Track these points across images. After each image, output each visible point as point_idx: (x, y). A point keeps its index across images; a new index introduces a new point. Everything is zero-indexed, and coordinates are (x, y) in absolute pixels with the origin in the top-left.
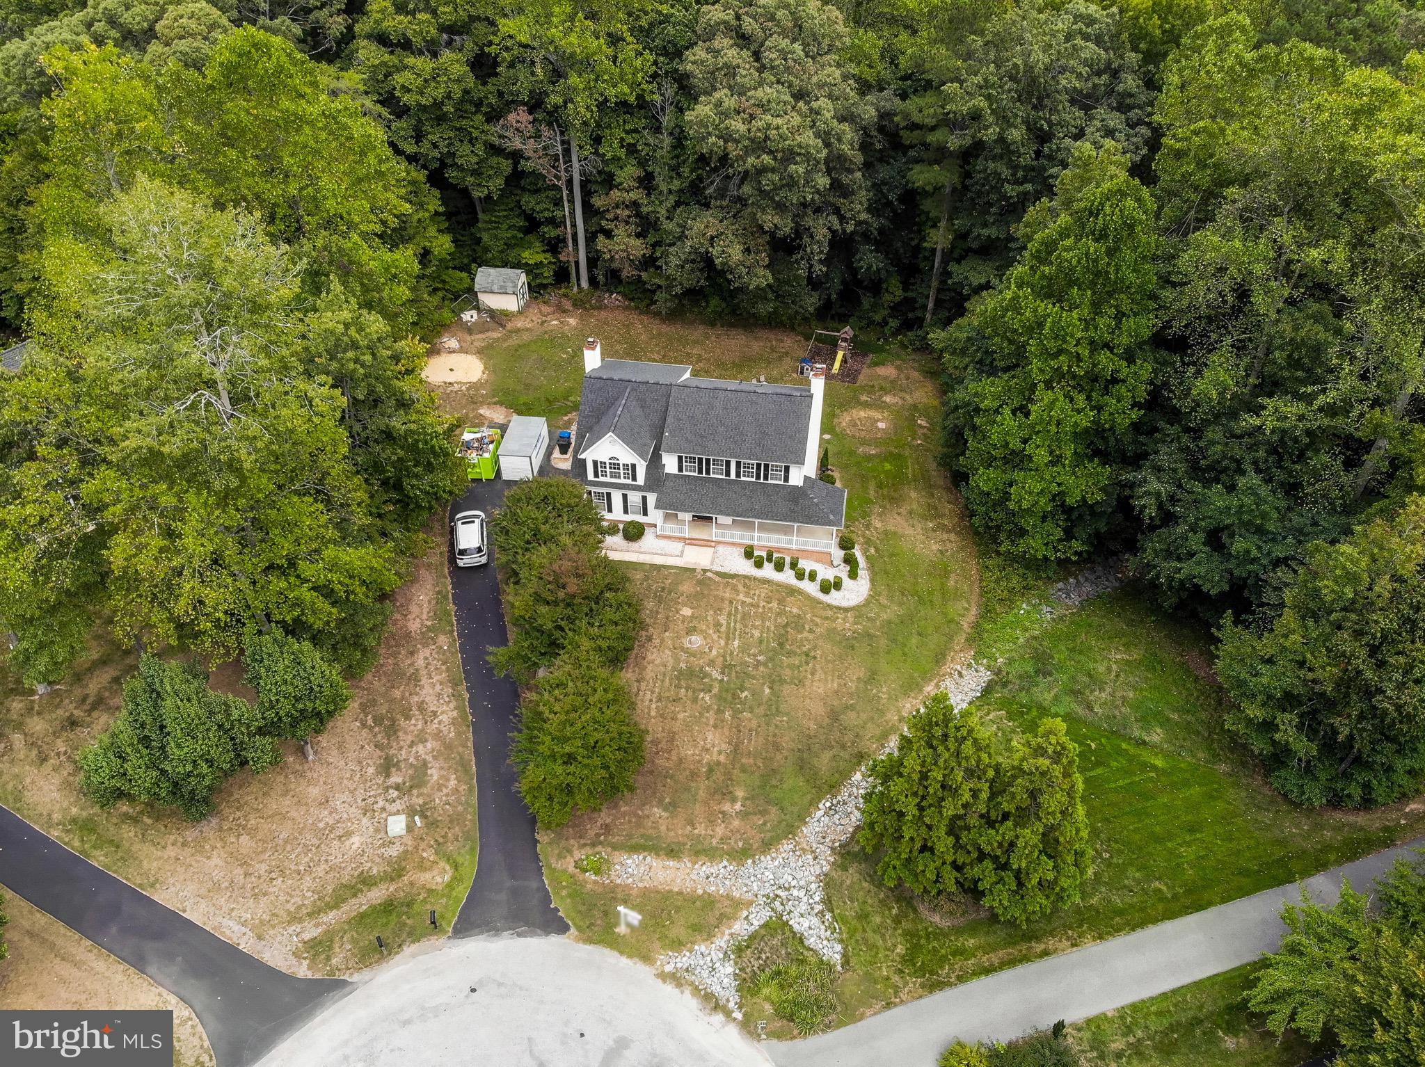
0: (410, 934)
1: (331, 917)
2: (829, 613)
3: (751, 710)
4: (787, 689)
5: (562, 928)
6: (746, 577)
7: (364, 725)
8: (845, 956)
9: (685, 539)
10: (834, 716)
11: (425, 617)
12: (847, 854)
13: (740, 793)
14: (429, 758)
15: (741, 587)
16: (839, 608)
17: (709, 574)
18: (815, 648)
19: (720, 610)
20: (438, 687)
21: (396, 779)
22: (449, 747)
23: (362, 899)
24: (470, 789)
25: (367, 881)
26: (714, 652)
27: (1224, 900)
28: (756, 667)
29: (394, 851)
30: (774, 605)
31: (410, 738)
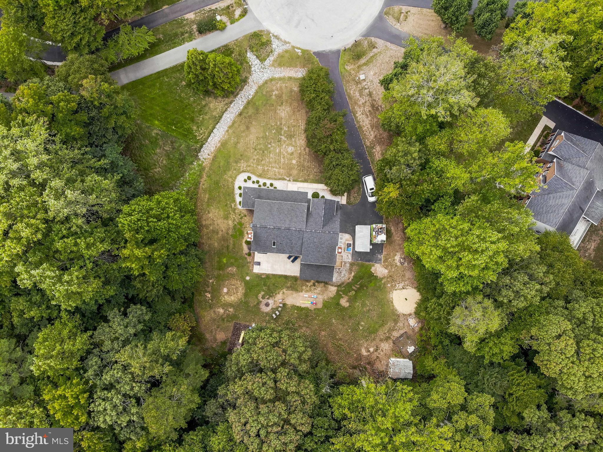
0: (351, 49)
1: (371, 54)
2: (248, 169)
3: (272, 126)
4: (261, 135)
5: (314, 53)
6: (276, 179)
7: (381, 106)
8: (247, 54)
10: (248, 128)
11: (376, 153)
12: (245, 81)
13: (274, 97)
14: (360, 98)
15: (277, 174)
16: (245, 172)
17: (288, 179)
18: (253, 152)
19: (283, 164)
20: (364, 124)
21: (367, 91)
22: (356, 103)
23: (366, 60)
24: (346, 90)
25: (365, 64)
26: (284, 146)
27: (151, 75)
28: (271, 142)
29: (361, 72)
30: (266, 168)
31: (367, 104)
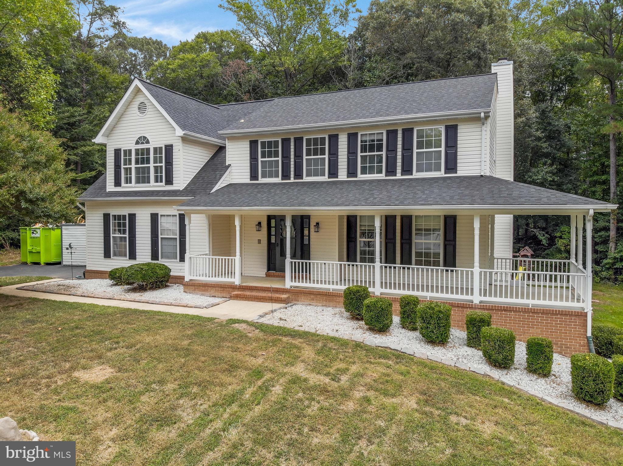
9: (233, 287)
17: (238, 325)
